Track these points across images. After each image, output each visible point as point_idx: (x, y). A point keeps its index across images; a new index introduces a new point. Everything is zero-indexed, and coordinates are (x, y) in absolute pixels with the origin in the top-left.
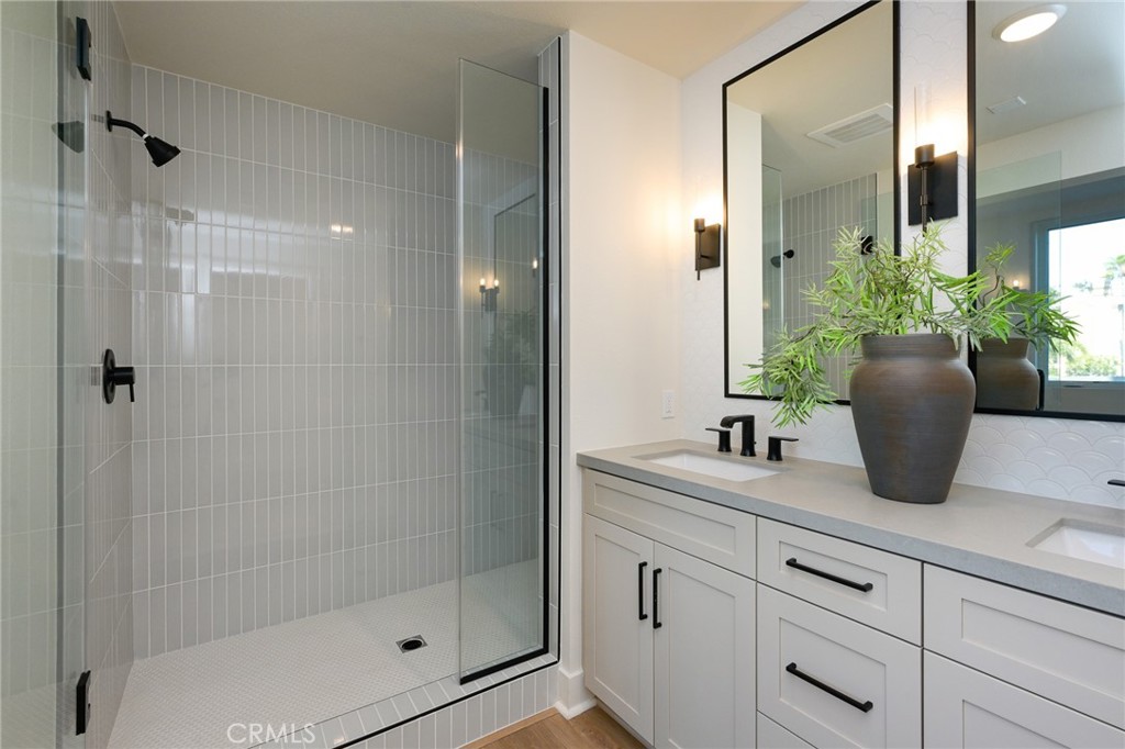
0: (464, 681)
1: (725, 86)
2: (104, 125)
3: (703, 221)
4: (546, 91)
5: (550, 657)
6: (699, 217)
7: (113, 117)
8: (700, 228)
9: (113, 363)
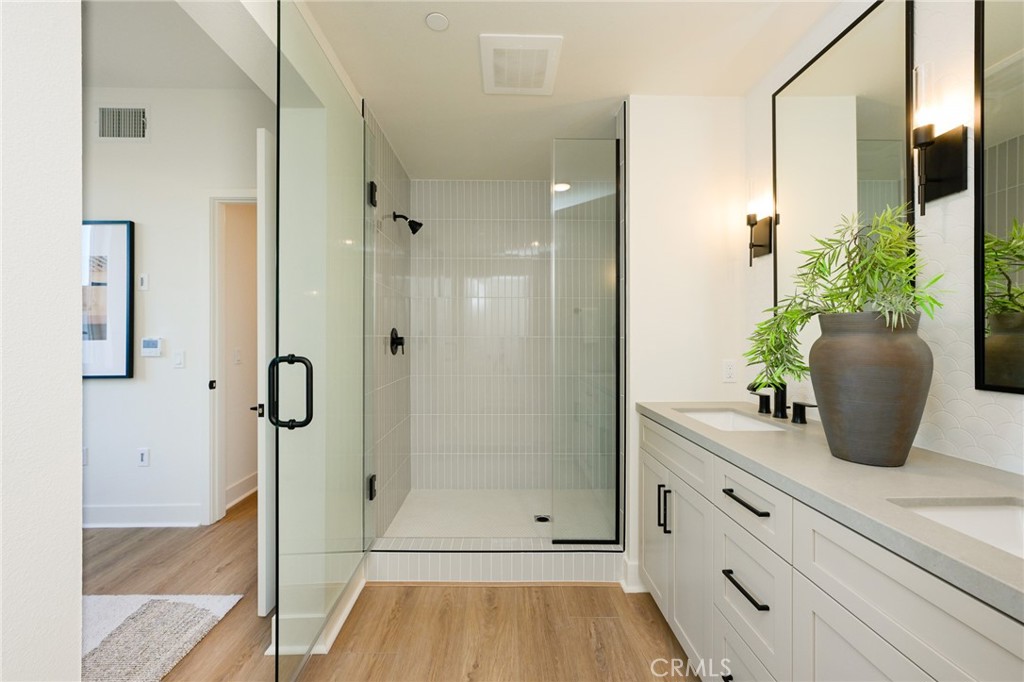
0: (555, 542)
1: (774, 96)
2: (392, 219)
3: (755, 216)
4: (618, 141)
5: (620, 547)
6: (751, 213)
7: (397, 214)
8: (753, 222)
9: (396, 335)
